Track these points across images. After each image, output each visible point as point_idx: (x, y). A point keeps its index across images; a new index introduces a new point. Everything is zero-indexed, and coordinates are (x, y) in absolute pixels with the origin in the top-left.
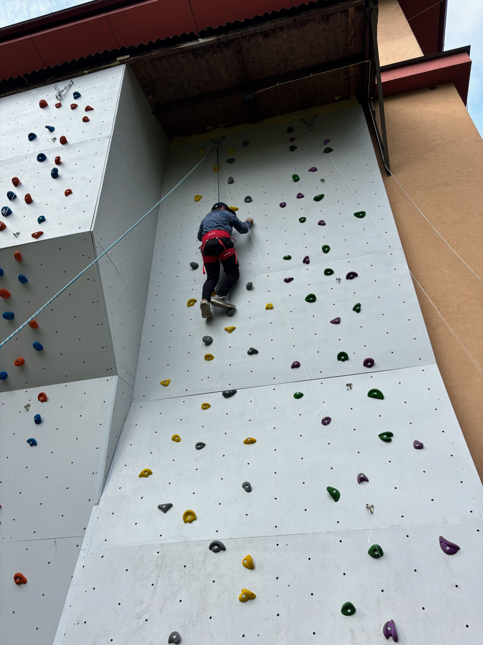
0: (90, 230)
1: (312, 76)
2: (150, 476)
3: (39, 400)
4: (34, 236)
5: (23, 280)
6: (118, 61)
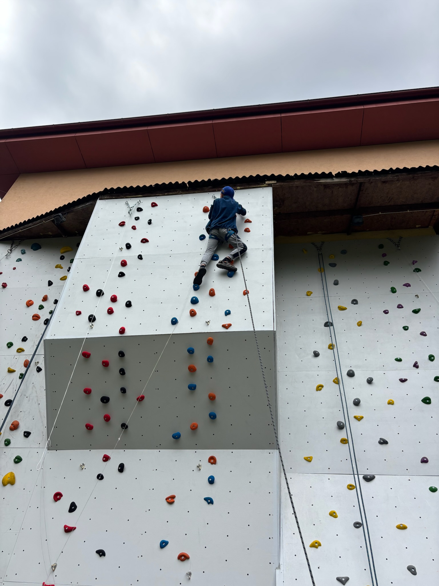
0: (273, 330)
1: (408, 211)
2: (319, 547)
3: (209, 462)
4: (224, 326)
5: (210, 360)
6: (266, 184)
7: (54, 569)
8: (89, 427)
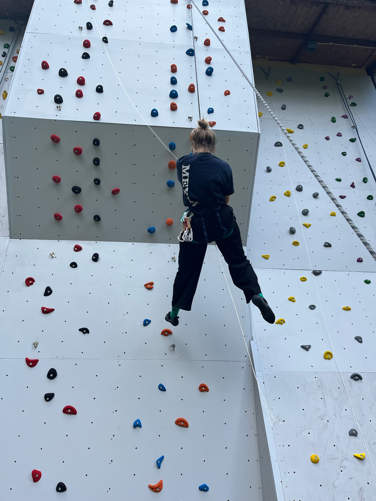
0: (258, 132)
1: (355, 46)
2: (284, 324)
7: (36, 346)
8: (58, 217)
